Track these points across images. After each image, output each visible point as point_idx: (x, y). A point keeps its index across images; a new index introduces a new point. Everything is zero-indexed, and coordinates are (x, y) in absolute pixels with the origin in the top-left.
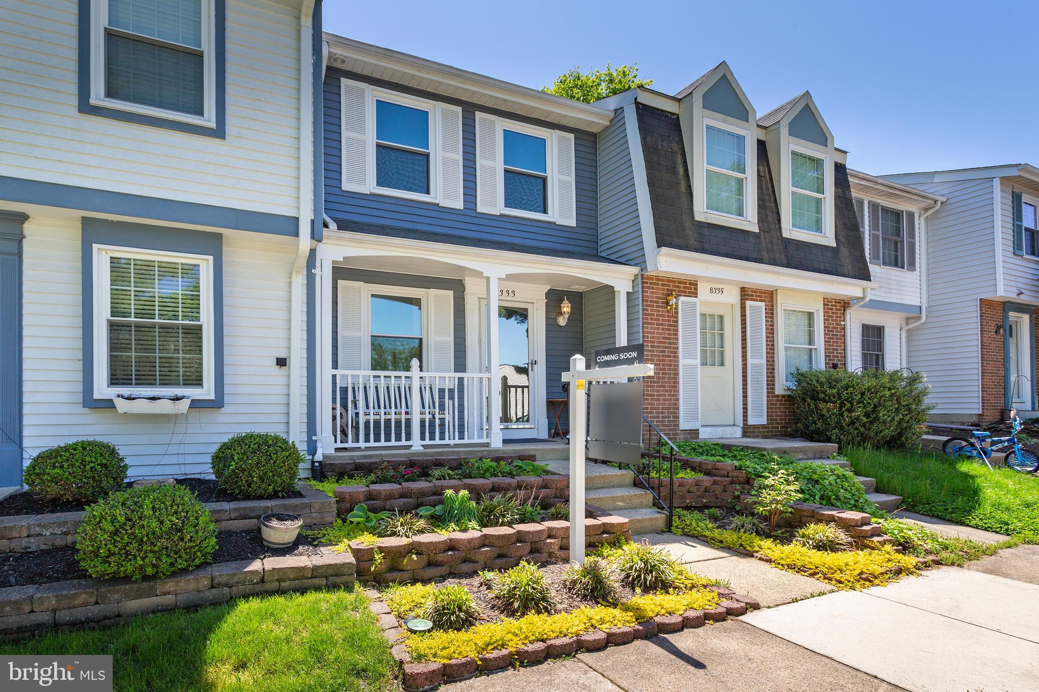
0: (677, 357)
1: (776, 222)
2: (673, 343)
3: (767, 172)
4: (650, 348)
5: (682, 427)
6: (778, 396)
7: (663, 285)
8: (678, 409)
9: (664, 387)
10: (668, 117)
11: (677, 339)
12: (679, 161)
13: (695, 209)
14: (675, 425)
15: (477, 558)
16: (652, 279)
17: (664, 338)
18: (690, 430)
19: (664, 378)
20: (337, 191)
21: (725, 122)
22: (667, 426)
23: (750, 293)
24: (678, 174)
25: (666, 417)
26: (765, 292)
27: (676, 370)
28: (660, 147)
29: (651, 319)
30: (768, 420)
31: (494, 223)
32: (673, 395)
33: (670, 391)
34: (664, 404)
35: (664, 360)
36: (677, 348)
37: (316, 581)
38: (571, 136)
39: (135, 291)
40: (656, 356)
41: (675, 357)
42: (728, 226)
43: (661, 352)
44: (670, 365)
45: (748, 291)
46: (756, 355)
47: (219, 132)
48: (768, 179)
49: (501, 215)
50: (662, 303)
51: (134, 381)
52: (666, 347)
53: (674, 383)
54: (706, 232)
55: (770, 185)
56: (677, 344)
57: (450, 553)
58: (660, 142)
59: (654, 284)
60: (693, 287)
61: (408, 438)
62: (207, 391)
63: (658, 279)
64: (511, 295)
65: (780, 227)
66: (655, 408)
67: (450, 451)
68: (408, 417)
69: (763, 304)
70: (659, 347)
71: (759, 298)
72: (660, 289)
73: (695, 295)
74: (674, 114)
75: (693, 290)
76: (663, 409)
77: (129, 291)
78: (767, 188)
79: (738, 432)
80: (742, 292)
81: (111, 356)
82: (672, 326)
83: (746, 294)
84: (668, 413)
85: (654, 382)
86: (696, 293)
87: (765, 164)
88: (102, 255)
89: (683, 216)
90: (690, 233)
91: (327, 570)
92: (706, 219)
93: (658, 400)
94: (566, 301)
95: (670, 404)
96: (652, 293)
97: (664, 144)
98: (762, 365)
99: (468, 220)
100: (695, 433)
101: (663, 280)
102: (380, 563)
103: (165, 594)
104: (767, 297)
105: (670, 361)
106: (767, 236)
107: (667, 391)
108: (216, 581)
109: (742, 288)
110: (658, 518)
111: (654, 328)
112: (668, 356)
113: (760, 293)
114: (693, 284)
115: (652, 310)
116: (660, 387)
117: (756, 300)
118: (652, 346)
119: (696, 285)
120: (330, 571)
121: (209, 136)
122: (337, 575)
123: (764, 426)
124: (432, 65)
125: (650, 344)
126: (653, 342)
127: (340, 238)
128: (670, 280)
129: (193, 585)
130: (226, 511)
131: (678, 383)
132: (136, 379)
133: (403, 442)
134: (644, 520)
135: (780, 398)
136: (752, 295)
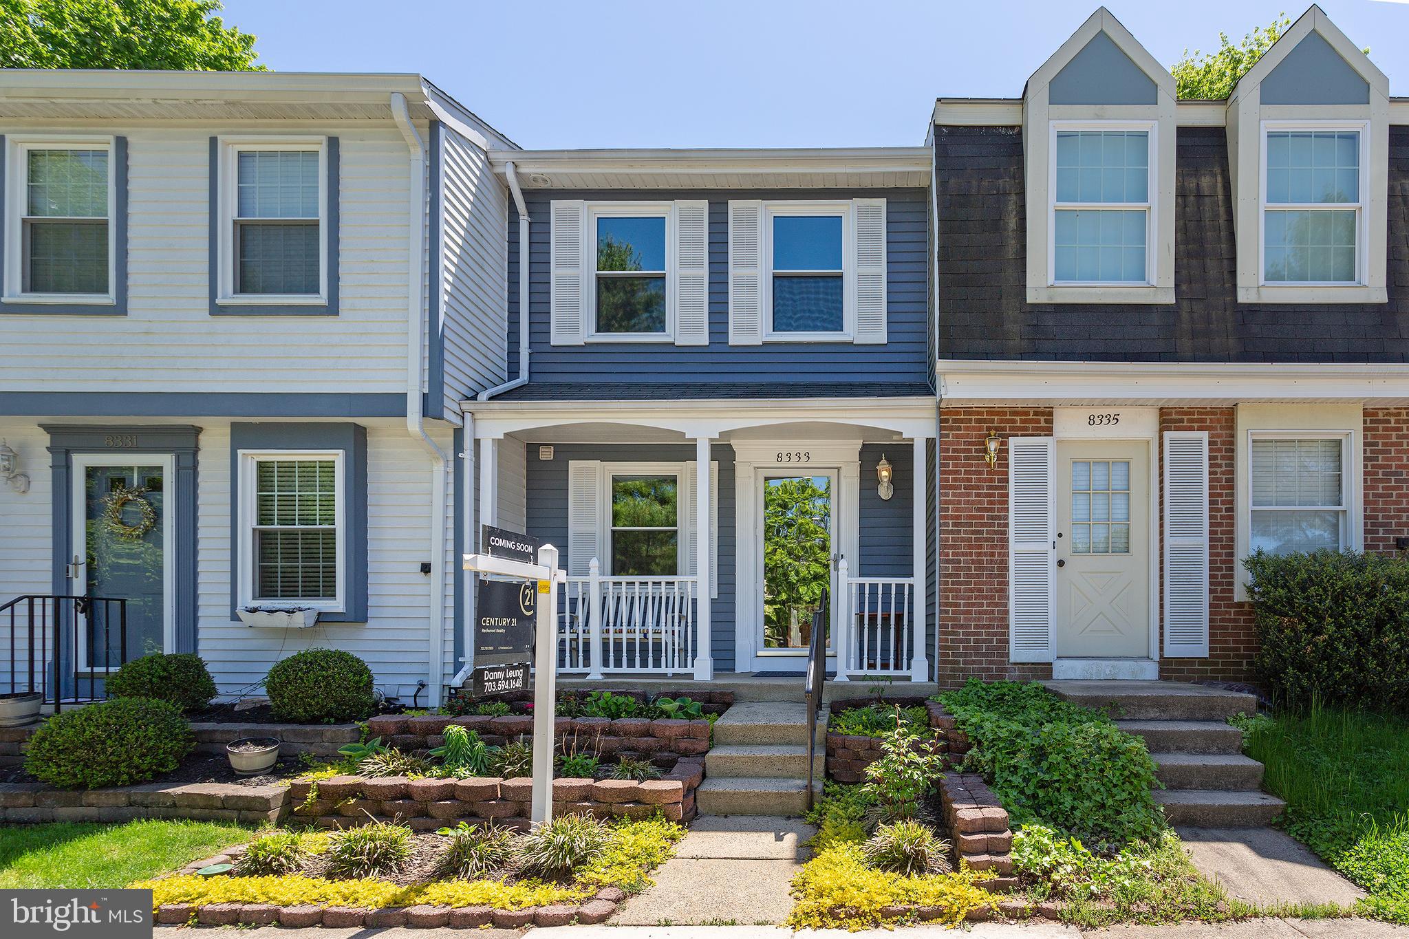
0: (1007, 540)
1: (1226, 276)
2: (999, 518)
3: (1219, 185)
4: (950, 528)
5: (1014, 657)
6: (1241, 605)
7: (978, 421)
8: (1007, 627)
9: (980, 590)
10: (999, 135)
11: (1007, 510)
12: (1012, 206)
13: (1030, 283)
14: (1002, 655)
15: (433, 812)
16: (958, 413)
17: (979, 510)
18: (1033, 664)
19: (978, 576)
20: (544, 348)
21: (1099, 117)
22: (983, 655)
23: (1174, 417)
24: (1005, 230)
25: (984, 641)
26: (1213, 412)
27: (1004, 561)
28: (973, 191)
29: (955, 480)
30: (1211, 649)
31: (756, 358)
32: (997, 605)
33: (993, 597)
34: (979, 619)
35: (980, 547)
36: (1007, 525)
37: (227, 813)
38: (882, 203)
39: (278, 496)
40: (963, 540)
41: (1001, 540)
42: (1101, 302)
43: (973, 532)
44: (993, 554)
45: (1170, 414)
46: (1183, 527)
47: (332, 308)
48: (1220, 198)
49: (765, 344)
50: (977, 451)
51: (279, 593)
52: (982, 525)
53: (1000, 583)
54: (1049, 321)
55: (1222, 210)
56: (1006, 517)
57: (401, 802)
58: (974, 183)
59: (962, 421)
60: (1042, 419)
61: (587, 663)
62: (337, 605)
63: (970, 413)
64: (804, 458)
65: (1235, 286)
66: (962, 627)
67: (624, 683)
68: (586, 636)
69: (1204, 436)
70: (970, 525)
71: (1196, 425)
72: (974, 428)
73: (1049, 431)
74: (1013, 127)
75: (1043, 424)
76: (977, 627)
77: (272, 496)
78: (1216, 216)
79: (1150, 671)
80: (1161, 414)
81: (261, 567)
82: (996, 488)
83: (1171, 418)
84: (988, 634)
85: (960, 583)
86: (1051, 429)
87: (1217, 170)
88: (249, 460)
89: (1004, 301)
90: (1014, 327)
91: (236, 802)
92: (1051, 298)
93: (968, 612)
94: (884, 461)
95: (991, 619)
96: (957, 436)
97: (985, 183)
98: (1198, 548)
99: (715, 358)
100: (1045, 669)
101: (979, 413)
102: (312, 804)
103: (90, 805)
104: (1219, 421)
105: (992, 547)
106: (1198, 307)
107: (986, 597)
108: (132, 799)
109: (1161, 409)
110: (792, 794)
111: (961, 495)
112: (987, 540)
113: (1201, 414)
114: (1043, 414)
115: (955, 465)
116: (972, 590)
117: (1191, 429)
118: (955, 525)
119: (1051, 414)
120: (241, 804)
121: (321, 314)
122: (248, 809)
123: (1202, 661)
124: (640, 155)
125: (951, 522)
126: (958, 517)
127: (491, 411)
128: (992, 412)
129: (112, 801)
130: (235, 732)
131: (1007, 583)
132: (281, 591)
133: (581, 669)
134: (768, 794)
135: (1246, 608)
136: (1182, 421)
